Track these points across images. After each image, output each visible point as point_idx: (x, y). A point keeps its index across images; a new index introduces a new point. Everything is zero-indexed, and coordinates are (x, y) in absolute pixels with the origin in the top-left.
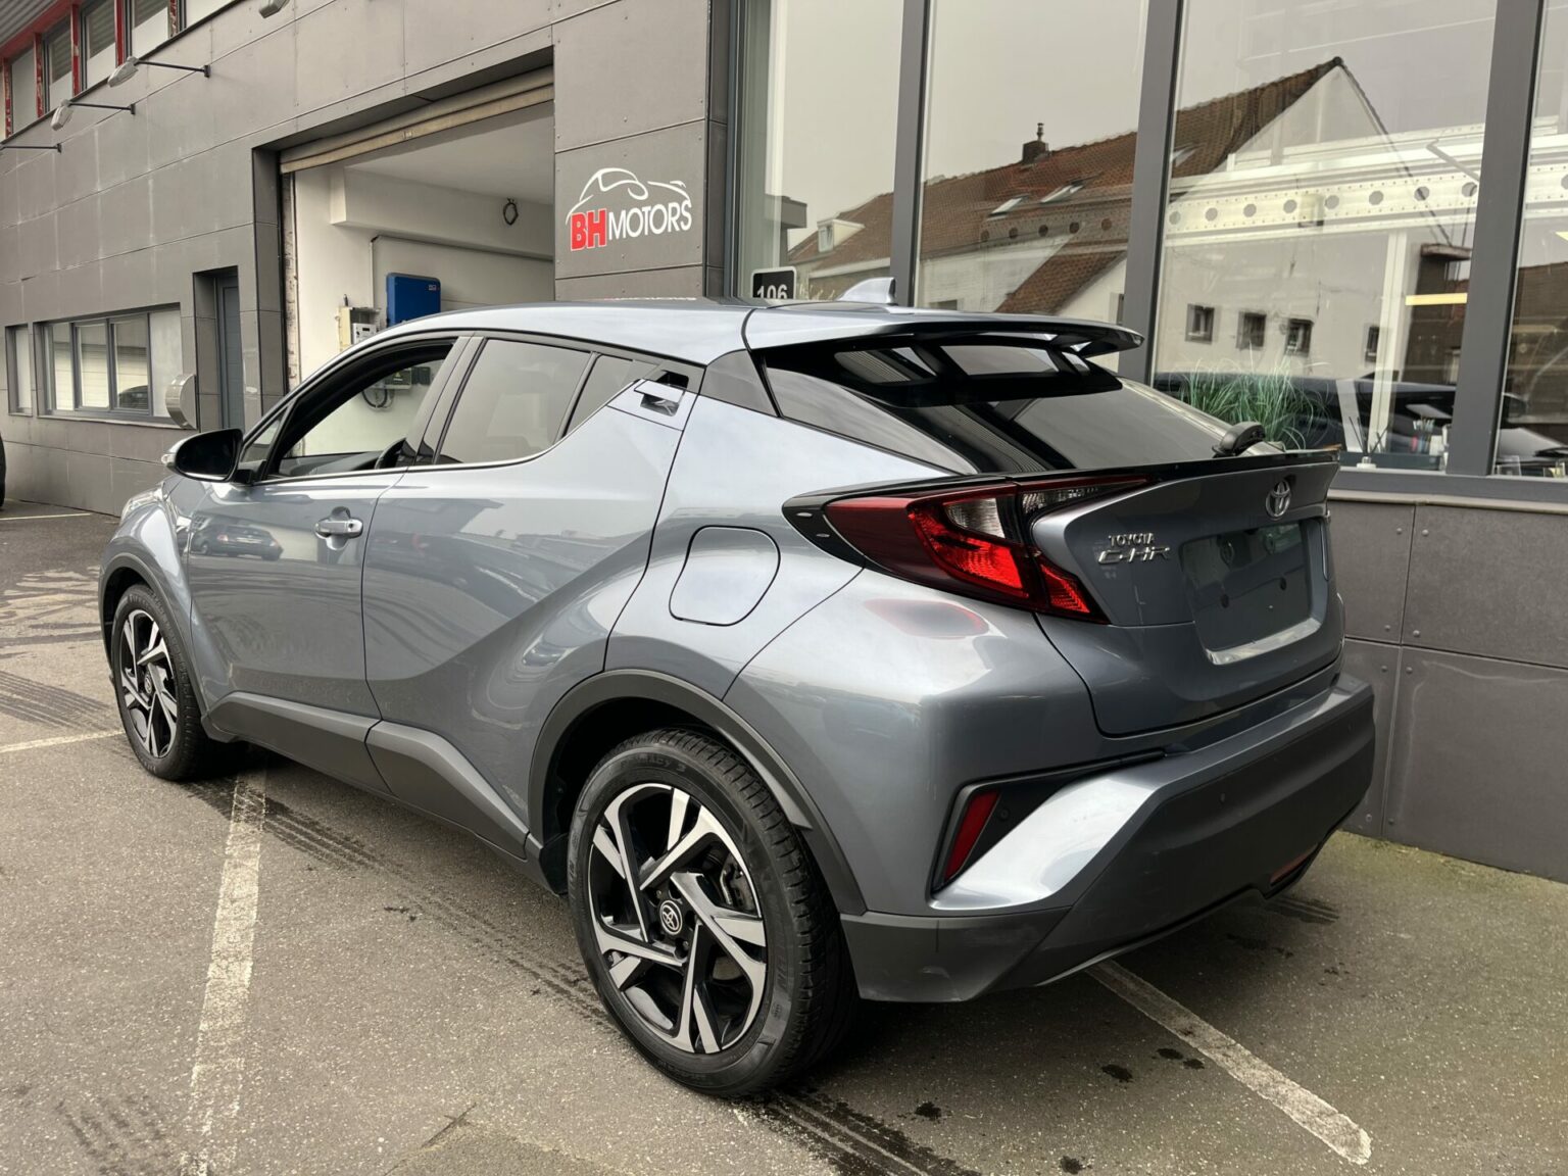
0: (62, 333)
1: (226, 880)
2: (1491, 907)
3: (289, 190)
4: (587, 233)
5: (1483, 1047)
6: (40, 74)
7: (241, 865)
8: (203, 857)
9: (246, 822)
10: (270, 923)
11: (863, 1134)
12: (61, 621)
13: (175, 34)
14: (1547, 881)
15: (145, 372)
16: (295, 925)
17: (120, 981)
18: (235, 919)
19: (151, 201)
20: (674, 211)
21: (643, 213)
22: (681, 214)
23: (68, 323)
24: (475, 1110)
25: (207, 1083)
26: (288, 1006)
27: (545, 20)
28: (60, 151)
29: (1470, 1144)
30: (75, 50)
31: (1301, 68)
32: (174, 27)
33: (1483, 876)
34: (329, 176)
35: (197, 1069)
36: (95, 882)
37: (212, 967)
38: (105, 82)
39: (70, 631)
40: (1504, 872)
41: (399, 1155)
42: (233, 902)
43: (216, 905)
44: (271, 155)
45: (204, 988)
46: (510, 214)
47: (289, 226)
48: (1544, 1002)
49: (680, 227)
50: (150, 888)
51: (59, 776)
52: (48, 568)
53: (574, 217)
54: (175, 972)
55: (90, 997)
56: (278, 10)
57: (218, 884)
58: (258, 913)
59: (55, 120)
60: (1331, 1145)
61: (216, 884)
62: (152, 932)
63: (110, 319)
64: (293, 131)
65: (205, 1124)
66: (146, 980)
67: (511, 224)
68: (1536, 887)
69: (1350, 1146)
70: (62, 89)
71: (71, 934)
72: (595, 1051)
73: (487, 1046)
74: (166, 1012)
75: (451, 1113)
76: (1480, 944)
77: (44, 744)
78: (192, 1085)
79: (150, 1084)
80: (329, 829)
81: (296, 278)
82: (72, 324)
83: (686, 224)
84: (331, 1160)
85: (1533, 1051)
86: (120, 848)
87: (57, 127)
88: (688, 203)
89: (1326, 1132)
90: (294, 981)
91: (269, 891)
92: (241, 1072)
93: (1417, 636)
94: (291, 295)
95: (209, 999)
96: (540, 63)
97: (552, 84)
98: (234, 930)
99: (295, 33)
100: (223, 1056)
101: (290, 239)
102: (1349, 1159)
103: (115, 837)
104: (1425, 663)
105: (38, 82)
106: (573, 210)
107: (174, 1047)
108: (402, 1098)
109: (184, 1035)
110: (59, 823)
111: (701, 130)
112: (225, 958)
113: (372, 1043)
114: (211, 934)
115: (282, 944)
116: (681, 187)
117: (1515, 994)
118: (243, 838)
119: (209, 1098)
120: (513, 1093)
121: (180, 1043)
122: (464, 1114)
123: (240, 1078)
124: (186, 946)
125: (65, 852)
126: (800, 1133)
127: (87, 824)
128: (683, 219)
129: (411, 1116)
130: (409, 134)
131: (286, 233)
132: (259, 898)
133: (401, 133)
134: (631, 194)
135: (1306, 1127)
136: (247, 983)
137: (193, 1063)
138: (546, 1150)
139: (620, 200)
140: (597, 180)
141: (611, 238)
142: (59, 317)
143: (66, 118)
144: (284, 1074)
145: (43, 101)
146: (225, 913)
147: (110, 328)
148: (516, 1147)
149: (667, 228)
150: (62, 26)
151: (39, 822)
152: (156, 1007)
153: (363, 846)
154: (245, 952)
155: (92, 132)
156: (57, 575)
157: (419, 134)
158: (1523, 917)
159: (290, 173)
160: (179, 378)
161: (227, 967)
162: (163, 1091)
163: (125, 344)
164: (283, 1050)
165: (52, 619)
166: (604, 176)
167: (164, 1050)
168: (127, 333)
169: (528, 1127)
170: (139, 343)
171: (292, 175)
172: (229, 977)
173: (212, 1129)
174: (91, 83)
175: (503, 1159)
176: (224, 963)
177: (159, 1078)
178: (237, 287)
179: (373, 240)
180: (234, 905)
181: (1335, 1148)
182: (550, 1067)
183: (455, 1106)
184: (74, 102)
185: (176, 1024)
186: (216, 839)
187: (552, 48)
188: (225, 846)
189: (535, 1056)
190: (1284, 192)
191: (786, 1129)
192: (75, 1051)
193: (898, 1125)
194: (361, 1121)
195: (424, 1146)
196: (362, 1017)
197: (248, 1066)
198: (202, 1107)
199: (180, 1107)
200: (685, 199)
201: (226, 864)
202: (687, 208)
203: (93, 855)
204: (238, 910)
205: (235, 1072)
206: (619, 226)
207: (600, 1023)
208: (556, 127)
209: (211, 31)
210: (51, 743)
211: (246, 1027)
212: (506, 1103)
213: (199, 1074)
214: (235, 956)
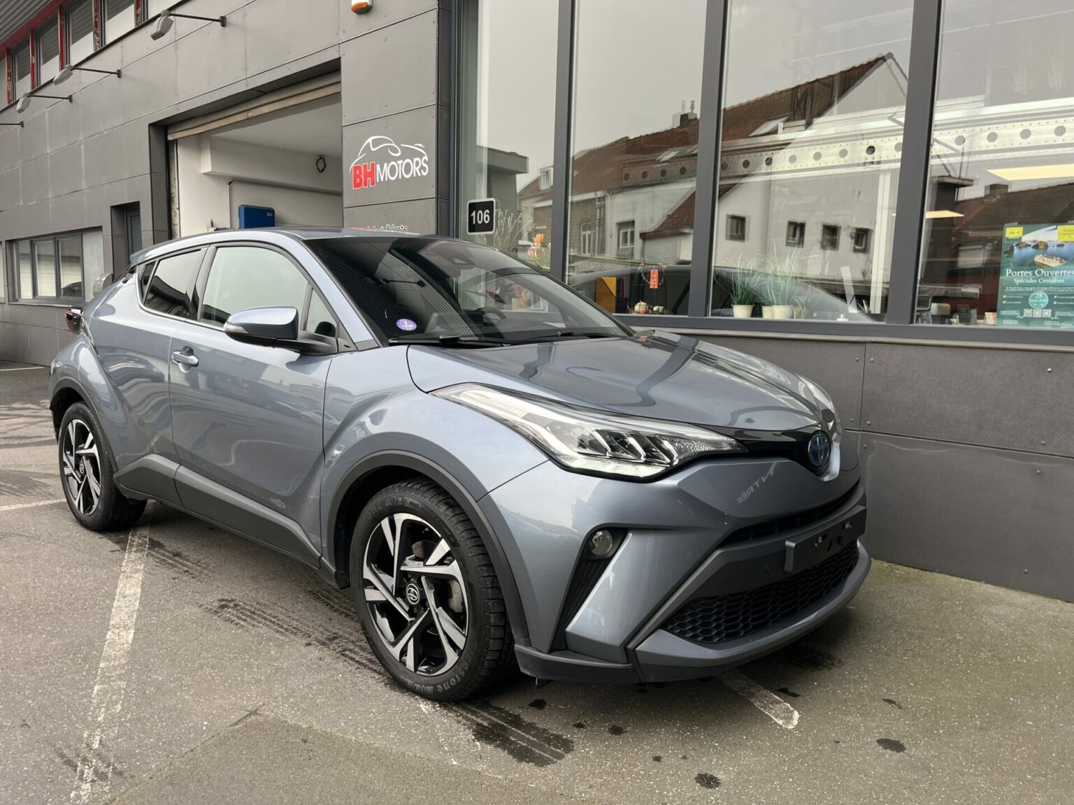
0: (25, 248)
1: (121, 585)
2: (909, 591)
3: (173, 152)
4: (363, 177)
5: (883, 667)
6: (9, 75)
7: (131, 577)
8: (107, 573)
9: (136, 552)
10: (147, 609)
11: (496, 717)
12: (22, 434)
13: (98, 49)
14: (949, 576)
15: (80, 273)
16: (162, 610)
17: (51, 641)
18: (125, 607)
19: (83, 160)
20: (417, 162)
21: (398, 165)
22: (422, 166)
23: (28, 241)
24: (264, 707)
25: (102, 695)
26: (155, 653)
27: (336, 41)
28: (23, 126)
29: (860, 719)
30: (33, 60)
31: (864, 61)
32: (98, 44)
33: (909, 574)
34: (199, 142)
35: (97, 688)
36: (39, 587)
37: (109, 633)
38: (51, 81)
39: (28, 441)
40: (924, 572)
41: (215, 731)
42: (124, 597)
43: (114, 599)
44: (161, 129)
45: (104, 645)
46: (321, 166)
47: (174, 175)
48: (928, 644)
49: (421, 173)
50: (73, 590)
51: (18, 527)
52: (14, 402)
53: (355, 167)
54: (86, 636)
55: (33, 650)
56: (163, 35)
57: (116, 587)
58: (140, 603)
59: (19, 106)
60: (774, 719)
61: (115, 588)
62: (73, 614)
63: (56, 237)
64: (176, 113)
65: (100, 716)
66: (68, 641)
67: (321, 172)
68: (942, 580)
69: (785, 719)
70: (24, 85)
71: (23, 616)
72: (340, 675)
73: (276, 673)
74: (80, 657)
75: (249, 709)
76: (897, 612)
77: (9, 508)
78: (93, 696)
79: (68, 696)
80: (188, 556)
81: (179, 209)
82: (31, 242)
83: (425, 171)
84: (174, 734)
85: (913, 671)
86: (55, 568)
87: (20, 111)
88: (426, 158)
89: (773, 712)
90: (158, 640)
91: (148, 591)
92: (123, 689)
93: (869, 425)
94: (176, 220)
95: (106, 650)
96: (332, 68)
97: (340, 82)
98: (124, 613)
99: (176, 49)
100: (113, 681)
101: (174, 184)
102: (784, 726)
103: (52, 562)
104: (875, 442)
105: (8, 81)
106: (354, 163)
107: (83, 676)
108: (220, 701)
109: (90, 670)
110: (17, 554)
111: (433, 111)
112: (118, 628)
113: (205, 673)
114: (109, 615)
115: (154, 620)
116: (422, 148)
117: (911, 639)
118: (133, 562)
119: (103, 703)
120: (288, 698)
121: (87, 674)
122: (257, 709)
123: (123, 692)
124: (94, 622)
125: (20, 570)
126: (458, 716)
127: (35, 554)
128: (423, 168)
129: (225, 711)
130: (251, 114)
131: (172, 179)
132: (141, 595)
133: (245, 114)
134: (390, 152)
135: (762, 709)
136: (130, 642)
137: (95, 685)
138: (304, 726)
139: (384, 157)
140: (369, 143)
141: (378, 181)
142: (23, 237)
143: (26, 105)
144: (150, 690)
145: (12, 93)
146: (119, 603)
147: (56, 244)
148: (286, 725)
149: (413, 174)
150: (25, 44)
151: (4, 554)
152: (74, 655)
153: (208, 565)
154: (130, 625)
155: (44, 114)
156: (20, 406)
157: (257, 114)
158: (928, 597)
159: (174, 140)
160: (102, 276)
161: (119, 633)
162: (76, 700)
163: (66, 254)
164: (150, 677)
165: (16, 433)
166: (373, 141)
167: (77, 678)
168: (68, 247)
169: (295, 715)
170: (75, 253)
171: (176, 141)
172: (119, 639)
173: (104, 719)
174: (43, 82)
175: (278, 731)
176: (117, 631)
177: (74, 693)
178: (139, 216)
179: (230, 183)
180: (126, 599)
181: (776, 720)
182: (312, 684)
183: (252, 705)
184: (31, 94)
185: (85, 664)
186: (117, 563)
187: (339, 59)
188: (121, 566)
189: (304, 678)
190: (814, 147)
191: (450, 714)
192: (23, 679)
193: (517, 711)
194: (194, 714)
195: (231, 726)
196: (200, 659)
197: (128, 686)
198: (99, 707)
199: (85, 708)
200: (424, 155)
201: (121, 577)
202: (425, 161)
203: (39, 572)
204: (127, 602)
205: (120, 689)
206: (383, 173)
207: (346, 661)
208: (343, 110)
209: (122, 47)
210: (13, 508)
211: (128, 666)
212: (283, 703)
213: (98, 690)
214: (124, 627)
